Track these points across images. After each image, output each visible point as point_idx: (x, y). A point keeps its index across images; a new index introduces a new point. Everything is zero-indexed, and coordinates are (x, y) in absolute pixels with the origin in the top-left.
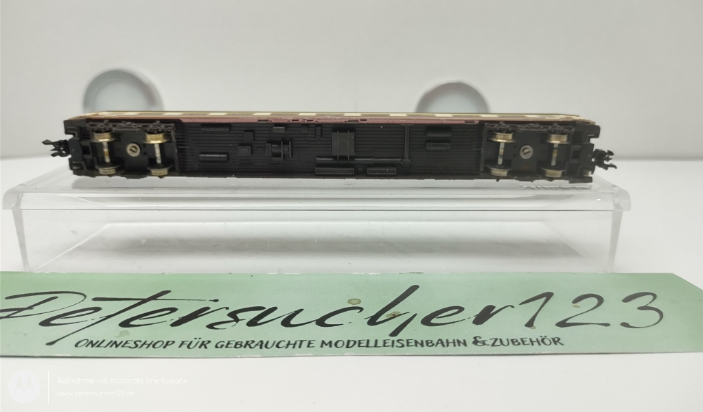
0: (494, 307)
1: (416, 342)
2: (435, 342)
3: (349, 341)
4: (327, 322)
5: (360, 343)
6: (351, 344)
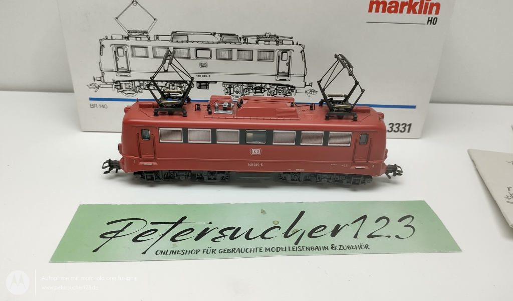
0: (340, 226)
1: (307, 248)
2: (315, 248)
4: (266, 236)
5: (282, 249)
6: (279, 249)
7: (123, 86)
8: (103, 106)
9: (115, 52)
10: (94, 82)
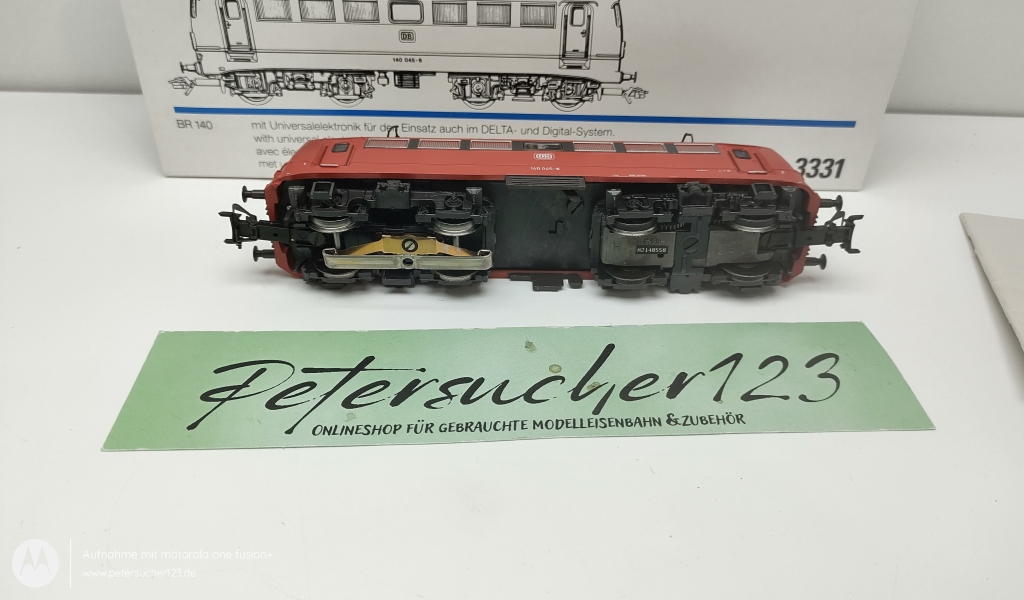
0: (686, 375)
1: (617, 421)
2: (633, 421)
3: (557, 421)
4: (535, 396)
5: (567, 423)
6: (560, 423)
7: (243, 81)
8: (203, 125)
9: (221, 9)
10: (182, 75)
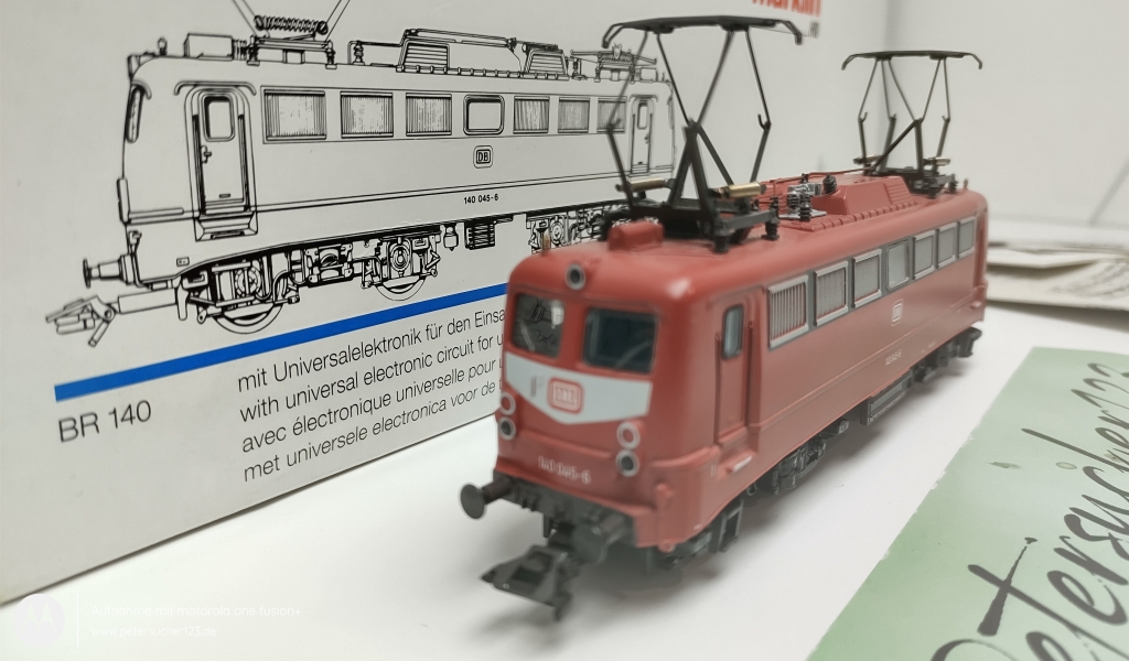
7: (225, 285)
8: (130, 414)
9: (195, 118)
10: (86, 292)
